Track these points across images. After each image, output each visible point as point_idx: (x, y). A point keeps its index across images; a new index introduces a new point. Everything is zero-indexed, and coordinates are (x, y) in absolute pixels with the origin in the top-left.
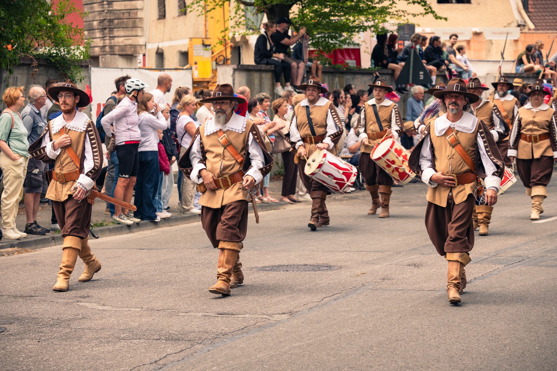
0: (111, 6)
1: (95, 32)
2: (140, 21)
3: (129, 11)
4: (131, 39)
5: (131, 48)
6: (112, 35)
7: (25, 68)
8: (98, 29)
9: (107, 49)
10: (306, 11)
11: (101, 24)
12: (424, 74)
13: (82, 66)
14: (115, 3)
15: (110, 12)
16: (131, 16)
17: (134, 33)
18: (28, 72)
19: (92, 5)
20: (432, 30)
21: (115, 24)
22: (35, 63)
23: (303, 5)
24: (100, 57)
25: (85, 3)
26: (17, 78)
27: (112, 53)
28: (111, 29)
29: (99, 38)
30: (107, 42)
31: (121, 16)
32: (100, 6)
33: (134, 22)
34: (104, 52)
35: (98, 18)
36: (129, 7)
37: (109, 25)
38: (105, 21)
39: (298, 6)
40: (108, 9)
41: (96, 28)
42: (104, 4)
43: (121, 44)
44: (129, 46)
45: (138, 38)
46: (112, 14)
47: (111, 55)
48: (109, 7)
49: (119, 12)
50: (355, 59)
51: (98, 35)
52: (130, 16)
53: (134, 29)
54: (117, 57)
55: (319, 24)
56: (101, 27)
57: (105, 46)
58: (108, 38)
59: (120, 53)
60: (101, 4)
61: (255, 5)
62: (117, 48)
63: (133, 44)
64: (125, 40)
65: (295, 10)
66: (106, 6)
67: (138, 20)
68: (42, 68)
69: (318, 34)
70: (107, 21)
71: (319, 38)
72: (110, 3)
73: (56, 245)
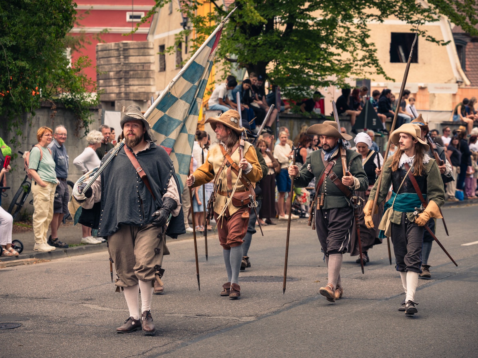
0: (127, 59)
1: (112, 81)
2: (152, 72)
3: (143, 64)
4: (144, 88)
5: (144, 95)
6: (127, 84)
7: (46, 110)
8: (114, 78)
9: (123, 95)
10: (281, 67)
11: (118, 75)
12: (376, 121)
13: (93, 110)
14: (131, 57)
15: (125, 64)
16: (145, 68)
17: (147, 83)
18: (49, 113)
19: (109, 59)
20: (385, 84)
21: (131, 75)
22: (54, 106)
23: (278, 63)
24: (116, 102)
25: (101, 57)
26: (39, 118)
27: (127, 99)
28: (127, 79)
29: (115, 86)
30: (123, 89)
31: (136, 68)
32: (117, 60)
33: (148, 74)
34: (119, 97)
35: (114, 69)
36: (143, 61)
37: (125, 76)
38: (121, 73)
39: (273, 63)
40: (125, 62)
41: (113, 77)
42: (120, 58)
43: (135, 92)
44: (142, 94)
45: (150, 86)
46: (128, 66)
47: (126, 100)
48: (125, 61)
49: (134, 65)
50: (320, 107)
51: (114, 83)
52: (143, 68)
53: (147, 79)
54: (132, 102)
55: (290, 79)
56: (117, 77)
57: (120, 93)
58: (123, 86)
59: (135, 99)
60: (118, 58)
61: (238, 61)
62: (132, 95)
63: (146, 91)
64: (139, 88)
65: (271, 67)
66: (122, 60)
67: (151, 72)
68: (59, 111)
69: (290, 86)
70: (123, 72)
71: (289, 90)
72: (126, 57)
73: (67, 257)
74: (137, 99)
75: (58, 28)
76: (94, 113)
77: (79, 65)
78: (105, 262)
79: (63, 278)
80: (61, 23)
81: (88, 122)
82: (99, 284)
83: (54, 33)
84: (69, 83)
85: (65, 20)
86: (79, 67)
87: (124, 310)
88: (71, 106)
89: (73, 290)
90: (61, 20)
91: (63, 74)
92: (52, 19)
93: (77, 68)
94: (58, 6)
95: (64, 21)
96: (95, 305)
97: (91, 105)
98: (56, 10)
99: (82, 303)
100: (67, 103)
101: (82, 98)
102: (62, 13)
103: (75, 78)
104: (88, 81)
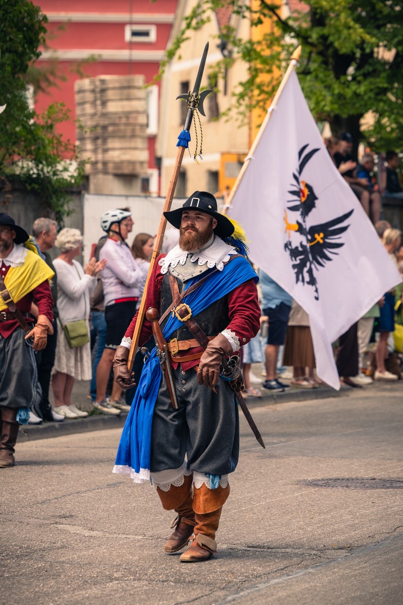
0: (105, 107)
1: (86, 143)
3: (128, 114)
4: (130, 153)
5: (129, 165)
6: (105, 147)
8: (89, 138)
9: (100, 166)
11: (94, 132)
13: (72, 193)
14: (109, 103)
15: (104, 115)
16: (131, 121)
17: (132, 145)
19: (84, 106)
21: (110, 132)
22: (8, 186)
24: (91, 177)
25: (77, 103)
27: (106, 172)
28: (105, 139)
29: (90, 150)
30: (100, 156)
31: (117, 121)
32: (92, 107)
33: (133, 131)
34: (96, 169)
36: (127, 109)
37: (102, 134)
40: (102, 111)
42: (97, 105)
43: (116, 160)
44: (127, 163)
45: (137, 151)
46: (106, 118)
47: (104, 174)
48: (103, 109)
49: (114, 116)
51: (89, 146)
52: (128, 121)
53: (133, 138)
54: (110, 176)
56: (93, 136)
57: (97, 162)
58: (101, 150)
59: (114, 172)
60: (94, 103)
62: (110, 166)
63: (132, 160)
64: (122, 153)
66: (99, 108)
67: (139, 126)
68: (16, 194)
70: (100, 128)
72: (104, 103)
73: (29, 440)
74: (119, 172)
75: (15, 58)
76: (74, 197)
77: (49, 118)
78: (93, 451)
79: (23, 478)
80: (20, 49)
81: (63, 214)
82: (83, 489)
83: (9, 65)
84: (33, 148)
85: (27, 43)
86: (50, 122)
87: (125, 536)
88: (36, 186)
89: (39, 499)
90: (20, 43)
91: (24, 134)
92: (7, 42)
93: (47, 123)
94: (15, 20)
95: (26, 46)
96: (77, 527)
97: (70, 185)
98: (12, 28)
99: (56, 523)
100: (29, 181)
101: (55, 174)
102: (23, 31)
103: (43, 140)
104: (63, 144)
